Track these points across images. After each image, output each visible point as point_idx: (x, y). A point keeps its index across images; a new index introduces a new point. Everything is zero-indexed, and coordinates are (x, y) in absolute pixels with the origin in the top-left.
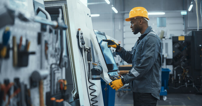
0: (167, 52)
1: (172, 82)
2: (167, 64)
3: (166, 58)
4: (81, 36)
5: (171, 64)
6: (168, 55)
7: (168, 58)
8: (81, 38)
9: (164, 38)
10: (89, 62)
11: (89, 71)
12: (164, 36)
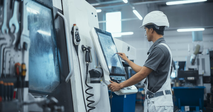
0: (204, 68)
1: (210, 103)
2: (204, 82)
3: (203, 75)
4: (76, 32)
5: (209, 83)
6: (205, 72)
7: (205, 75)
8: (76, 34)
9: (201, 53)
10: (87, 63)
11: (87, 73)
12: (200, 51)
